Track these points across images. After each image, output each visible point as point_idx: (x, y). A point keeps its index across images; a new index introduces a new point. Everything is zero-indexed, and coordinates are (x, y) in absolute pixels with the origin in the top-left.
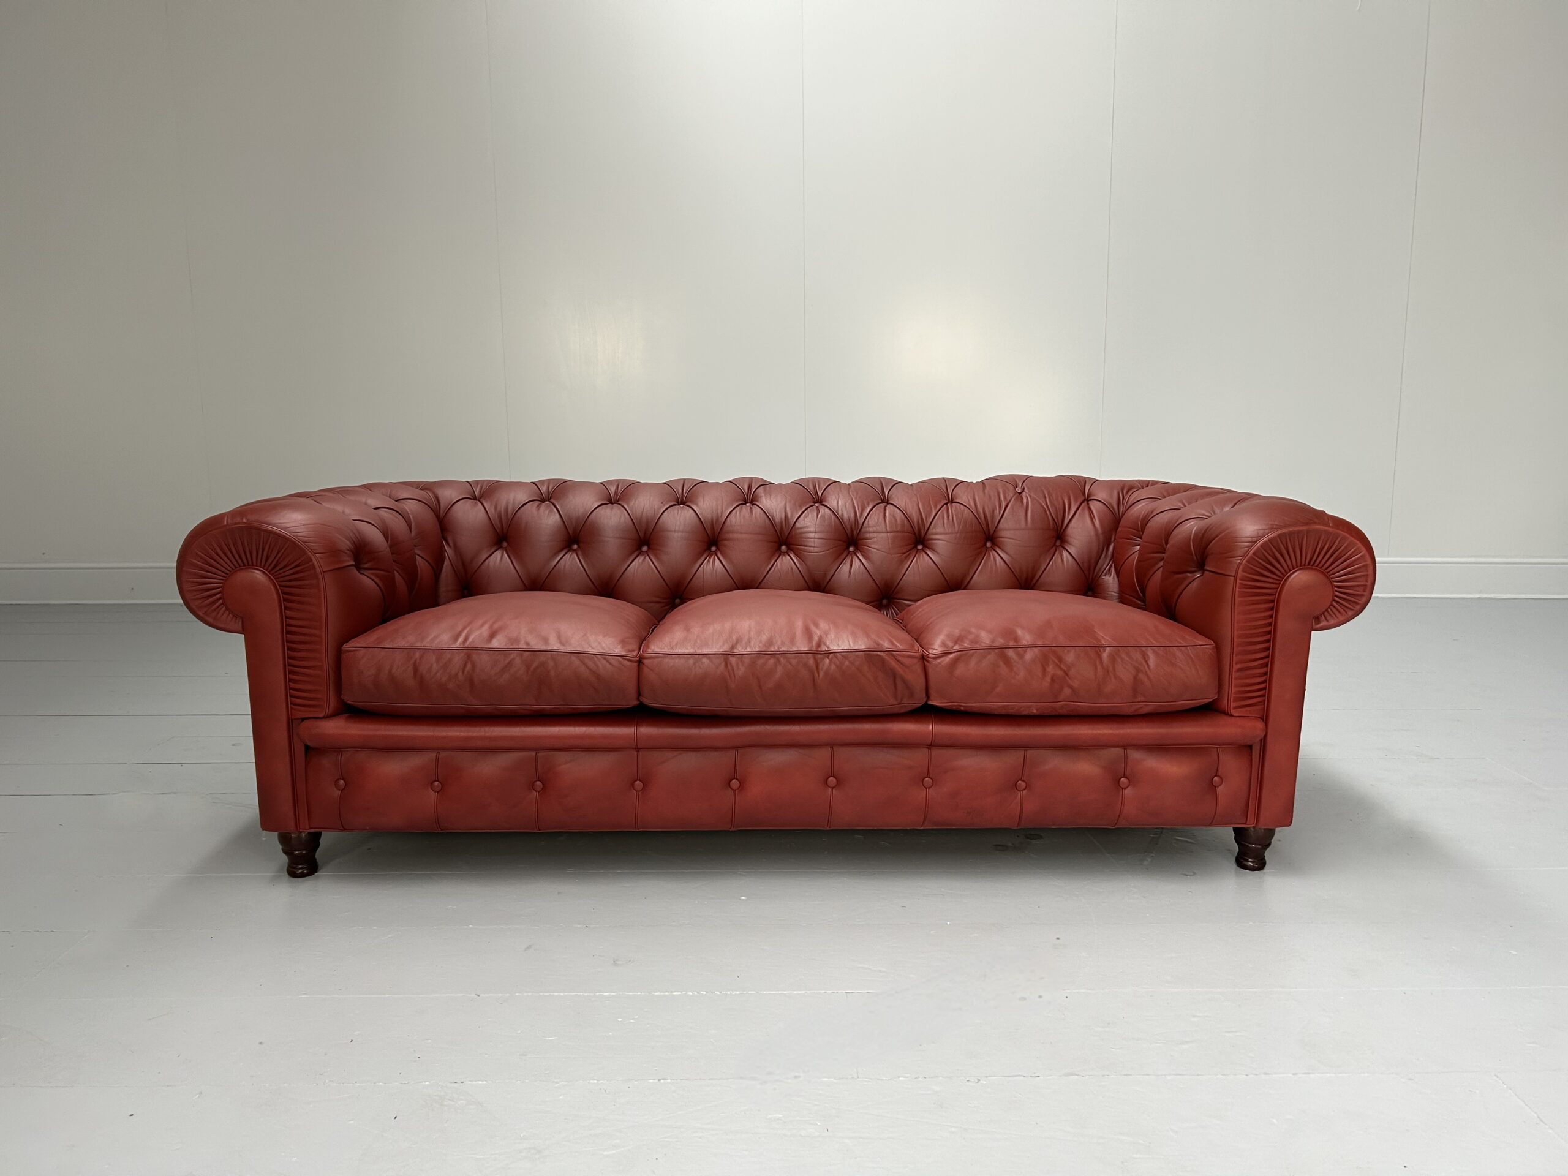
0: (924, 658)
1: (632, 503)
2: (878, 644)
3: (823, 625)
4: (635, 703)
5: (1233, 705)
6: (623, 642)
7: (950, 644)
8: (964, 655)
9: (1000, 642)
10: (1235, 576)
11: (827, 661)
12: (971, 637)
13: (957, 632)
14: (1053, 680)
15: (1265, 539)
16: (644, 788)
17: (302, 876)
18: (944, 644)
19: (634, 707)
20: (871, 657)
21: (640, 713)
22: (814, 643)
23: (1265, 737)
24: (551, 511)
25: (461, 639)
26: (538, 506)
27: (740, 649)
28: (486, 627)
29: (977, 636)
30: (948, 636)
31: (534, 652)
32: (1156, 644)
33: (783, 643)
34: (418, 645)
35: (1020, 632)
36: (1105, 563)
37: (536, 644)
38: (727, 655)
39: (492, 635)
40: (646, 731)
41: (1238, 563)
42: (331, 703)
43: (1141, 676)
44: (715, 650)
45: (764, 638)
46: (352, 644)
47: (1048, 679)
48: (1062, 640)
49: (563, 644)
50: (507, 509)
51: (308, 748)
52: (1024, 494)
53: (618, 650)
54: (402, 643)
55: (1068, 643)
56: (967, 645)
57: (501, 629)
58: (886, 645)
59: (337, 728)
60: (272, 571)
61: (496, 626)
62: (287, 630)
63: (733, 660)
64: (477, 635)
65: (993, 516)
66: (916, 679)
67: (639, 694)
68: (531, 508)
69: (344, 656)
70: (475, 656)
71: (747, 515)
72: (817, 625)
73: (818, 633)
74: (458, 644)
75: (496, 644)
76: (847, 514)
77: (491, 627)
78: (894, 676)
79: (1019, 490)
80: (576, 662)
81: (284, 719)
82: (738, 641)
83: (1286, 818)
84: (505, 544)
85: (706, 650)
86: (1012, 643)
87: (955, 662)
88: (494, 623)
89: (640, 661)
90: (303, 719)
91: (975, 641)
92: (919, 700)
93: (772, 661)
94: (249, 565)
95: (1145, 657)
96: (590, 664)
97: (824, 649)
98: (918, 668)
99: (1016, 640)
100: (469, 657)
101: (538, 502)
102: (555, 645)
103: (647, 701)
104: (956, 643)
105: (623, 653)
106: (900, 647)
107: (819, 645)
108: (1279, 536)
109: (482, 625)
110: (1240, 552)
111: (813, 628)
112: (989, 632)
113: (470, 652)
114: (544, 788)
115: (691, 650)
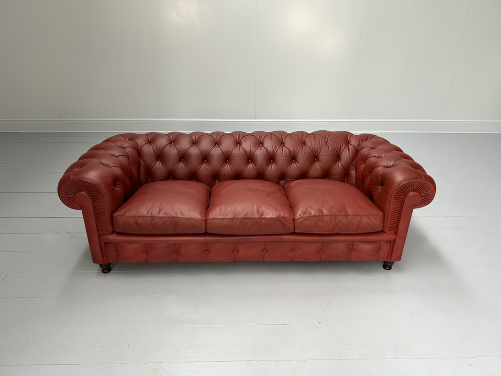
0: (294, 219)
1: (201, 145)
2: (279, 215)
3: (263, 208)
4: (205, 232)
5: (387, 230)
6: (201, 214)
7: (302, 214)
8: (306, 218)
9: (317, 214)
10: (392, 194)
11: (264, 220)
12: (309, 212)
13: (304, 210)
14: (333, 225)
15: (403, 183)
16: (208, 252)
17: (106, 273)
18: (300, 215)
19: (204, 233)
20: (278, 219)
21: (206, 234)
22: (260, 214)
23: (395, 240)
24: (174, 148)
25: (150, 213)
26: (170, 146)
27: (237, 217)
28: (158, 208)
29: (310, 211)
30: (302, 211)
31: (173, 218)
32: (365, 214)
33: (250, 215)
34: (137, 215)
35: (324, 210)
36: (352, 167)
37: (174, 215)
38: (233, 219)
39: (160, 212)
40: (208, 238)
41: (393, 190)
42: (111, 229)
43: (360, 224)
44: (229, 217)
45: (245, 213)
46: (116, 214)
47: (331, 225)
48: (337, 213)
49: (182, 215)
50: (160, 148)
51: (105, 243)
52: (328, 143)
53: (199, 217)
54: (131, 214)
55: (338, 214)
56: (307, 215)
57: (162, 209)
58: (282, 215)
59: (113, 237)
60: (88, 192)
61: (161, 208)
62: (95, 209)
63: (235, 220)
64: (155, 212)
65: (317, 151)
66: (291, 226)
67: (206, 230)
68: (167, 148)
69: (114, 218)
70: (154, 219)
71: (238, 151)
72: (261, 208)
73: (261, 211)
74: (149, 215)
75: (161, 215)
76: (270, 149)
77: (159, 208)
78: (284, 225)
79: (326, 140)
80: (186, 221)
81: (97, 234)
82: (237, 214)
83: (399, 259)
84: (160, 159)
85: (227, 217)
86: (321, 214)
87: (303, 221)
88: (160, 206)
89: (206, 220)
90: (103, 234)
91: (309, 214)
92: (292, 231)
93: (247, 220)
94: (81, 191)
95: (361, 218)
96: (190, 221)
97: (263, 216)
98: (292, 222)
99: (322, 213)
100: (153, 219)
101: (169, 145)
102: (180, 216)
103: (208, 231)
104: (304, 214)
105: (201, 218)
106: (287, 216)
107: (261, 215)
108: (407, 183)
109: (156, 208)
110: (394, 187)
111: (260, 209)
112: (314, 210)
113: (153, 217)
114: (178, 252)
115: (222, 217)
